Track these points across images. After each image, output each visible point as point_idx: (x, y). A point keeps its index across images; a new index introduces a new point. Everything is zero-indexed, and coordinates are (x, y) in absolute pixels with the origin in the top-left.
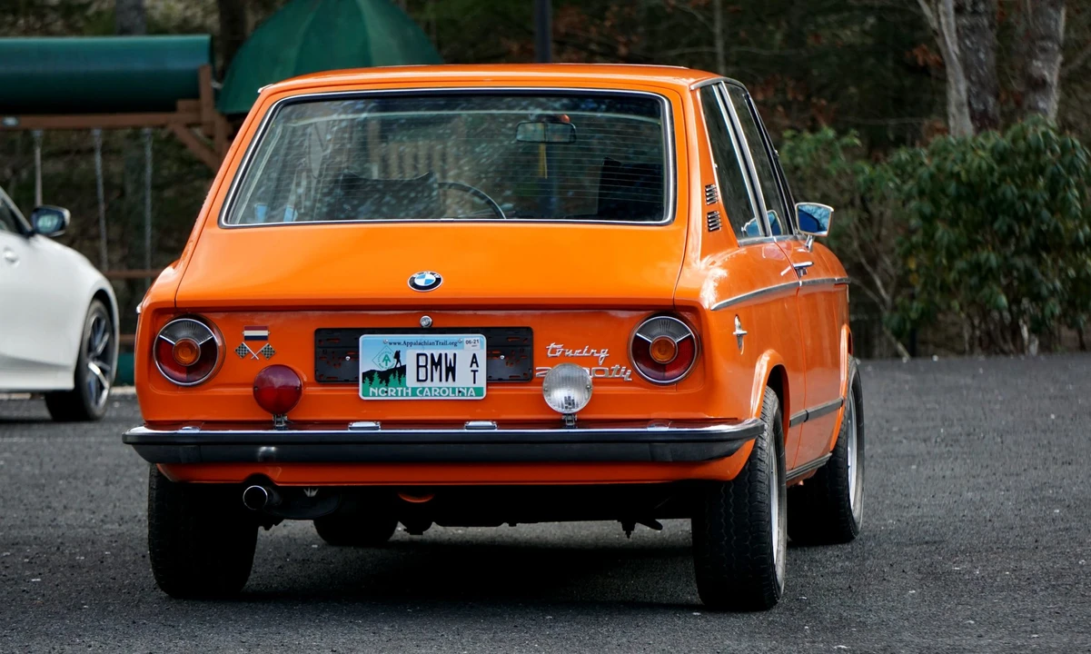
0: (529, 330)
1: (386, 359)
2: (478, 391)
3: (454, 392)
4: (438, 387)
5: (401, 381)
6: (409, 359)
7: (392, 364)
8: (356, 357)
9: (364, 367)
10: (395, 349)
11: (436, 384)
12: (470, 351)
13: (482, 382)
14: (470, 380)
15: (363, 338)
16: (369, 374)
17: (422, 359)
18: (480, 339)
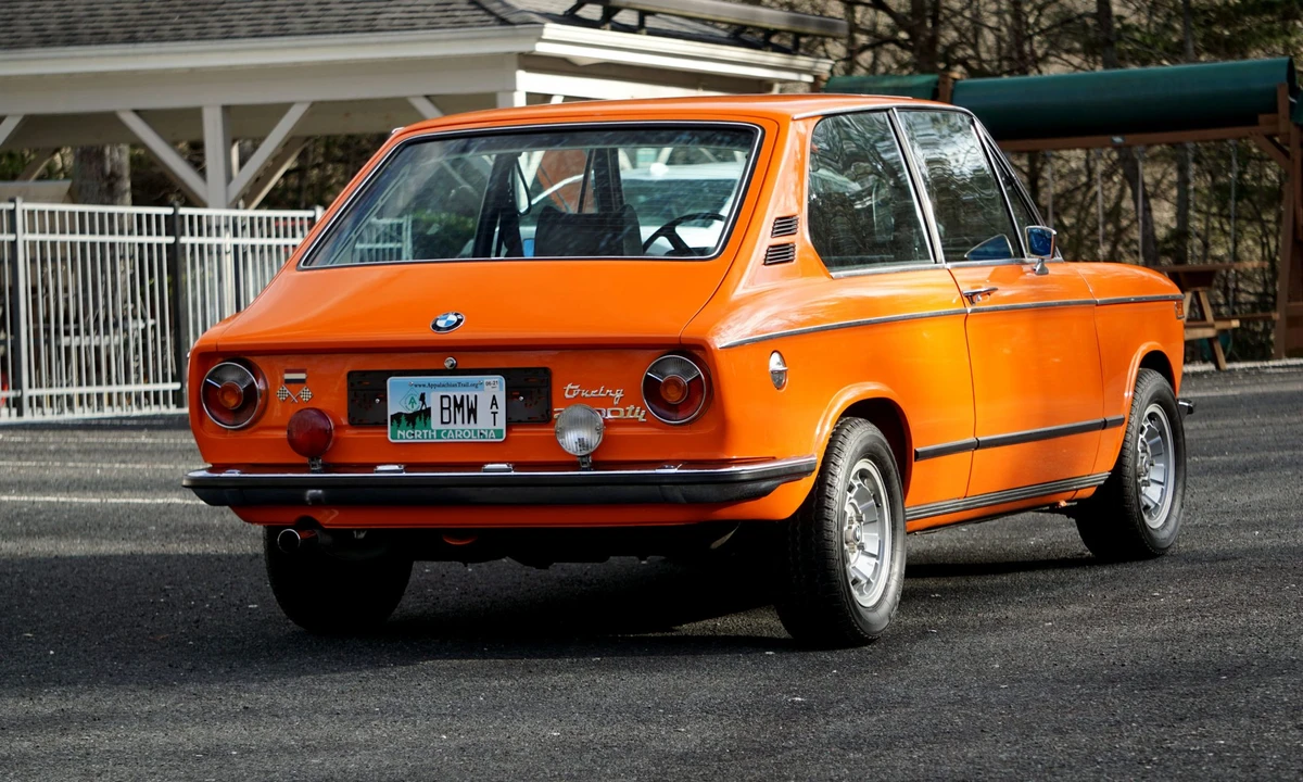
0: (546, 370)
1: (412, 402)
2: (499, 433)
4: (461, 430)
5: (427, 425)
6: (433, 402)
7: (418, 406)
8: (384, 399)
9: (391, 411)
10: (420, 391)
11: (459, 426)
12: (490, 392)
13: (501, 424)
14: (490, 421)
15: (391, 381)
16: (397, 417)
17: (446, 401)
18: (500, 380)
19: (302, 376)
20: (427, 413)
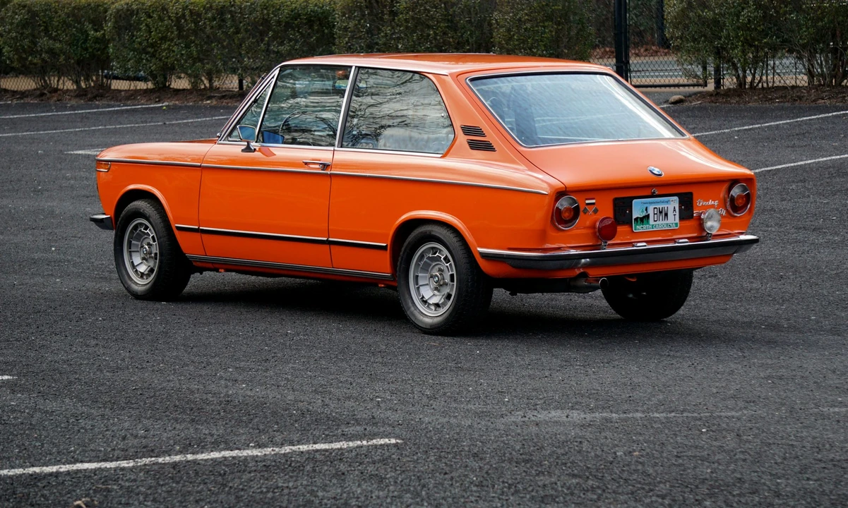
0: (691, 194)
1: (643, 212)
2: (676, 224)
3: (665, 226)
4: (661, 224)
5: (648, 223)
6: (651, 212)
7: (644, 214)
8: (631, 212)
9: (634, 216)
10: (646, 205)
11: (661, 222)
12: (673, 204)
13: (677, 220)
14: (673, 219)
15: (634, 201)
16: (636, 219)
17: (656, 210)
18: (676, 198)
19: (593, 201)
20: (648, 216)
